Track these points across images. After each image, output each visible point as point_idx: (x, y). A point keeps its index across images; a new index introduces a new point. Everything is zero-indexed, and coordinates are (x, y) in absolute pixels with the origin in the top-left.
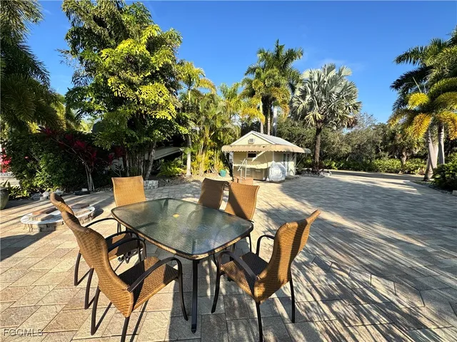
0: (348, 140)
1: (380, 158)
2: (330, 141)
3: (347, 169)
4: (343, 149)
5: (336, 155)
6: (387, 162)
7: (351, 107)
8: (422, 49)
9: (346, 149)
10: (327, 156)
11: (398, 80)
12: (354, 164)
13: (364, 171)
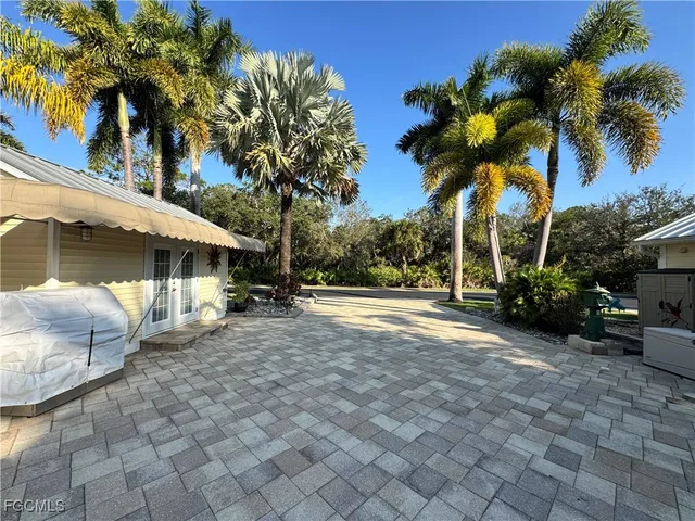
0: (338, 236)
1: (375, 265)
2: (312, 238)
3: (339, 283)
4: (333, 251)
5: (321, 261)
6: (385, 271)
7: (347, 151)
8: (435, 87)
9: (337, 252)
10: (309, 263)
11: (405, 136)
12: (349, 276)
13: (362, 285)
